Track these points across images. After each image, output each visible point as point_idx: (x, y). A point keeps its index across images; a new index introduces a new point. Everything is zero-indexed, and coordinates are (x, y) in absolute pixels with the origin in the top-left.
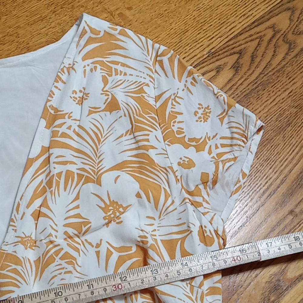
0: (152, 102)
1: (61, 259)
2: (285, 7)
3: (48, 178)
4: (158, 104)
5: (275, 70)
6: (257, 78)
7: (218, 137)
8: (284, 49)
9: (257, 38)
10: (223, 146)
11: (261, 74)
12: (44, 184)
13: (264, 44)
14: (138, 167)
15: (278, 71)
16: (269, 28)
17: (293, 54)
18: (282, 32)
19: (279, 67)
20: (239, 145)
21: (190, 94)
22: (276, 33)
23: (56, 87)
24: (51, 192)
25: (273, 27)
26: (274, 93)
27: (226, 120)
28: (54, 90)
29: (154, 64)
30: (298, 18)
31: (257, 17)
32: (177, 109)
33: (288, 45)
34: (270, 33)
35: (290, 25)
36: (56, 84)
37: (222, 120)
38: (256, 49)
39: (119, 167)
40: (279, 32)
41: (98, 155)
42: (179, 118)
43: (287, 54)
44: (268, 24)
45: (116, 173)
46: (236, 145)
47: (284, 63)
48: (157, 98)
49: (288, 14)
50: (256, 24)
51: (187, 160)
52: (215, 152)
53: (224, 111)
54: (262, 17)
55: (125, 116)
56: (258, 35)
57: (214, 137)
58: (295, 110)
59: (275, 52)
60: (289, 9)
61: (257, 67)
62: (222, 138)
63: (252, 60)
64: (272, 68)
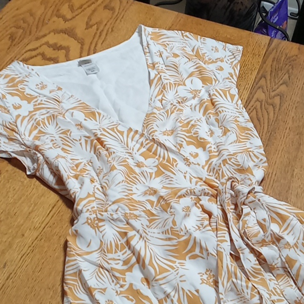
0: (191, 53)
1: (177, 111)
2: (256, 87)
3: (163, 86)
4: (195, 53)
5: (274, 121)
6: (268, 129)
7: (227, 56)
8: (271, 109)
9: (253, 109)
10: (231, 59)
11: (268, 126)
12: (161, 89)
13: (259, 110)
14: (199, 73)
15: (276, 120)
16: (256, 101)
17: (277, 109)
18: (264, 100)
19: (275, 119)
20: (238, 55)
21: (205, 44)
22: (261, 102)
23: (147, 56)
24: (166, 91)
25: (258, 100)
26: (282, 133)
27: (227, 49)
28: (147, 58)
29: (183, 37)
30: (267, 90)
31: (246, 99)
32: (203, 52)
33: (271, 106)
34: (258, 104)
35: (265, 95)
36: (146, 55)
37: (225, 50)
38: (257, 114)
39: (191, 75)
40: (262, 101)
41: (179, 73)
42: (206, 55)
43: (274, 110)
44: (254, 99)
45: (190, 79)
46: (236, 55)
47: (276, 116)
48: (193, 51)
49: (260, 90)
50: (248, 102)
51: (219, 67)
52: (229, 62)
53: (224, 46)
54: (249, 98)
55: (183, 57)
56: (253, 108)
57: (225, 57)
58: (298, 136)
59: (267, 112)
60: (259, 88)
61: (264, 123)
62: (229, 56)
63: (259, 121)
64: (272, 120)
